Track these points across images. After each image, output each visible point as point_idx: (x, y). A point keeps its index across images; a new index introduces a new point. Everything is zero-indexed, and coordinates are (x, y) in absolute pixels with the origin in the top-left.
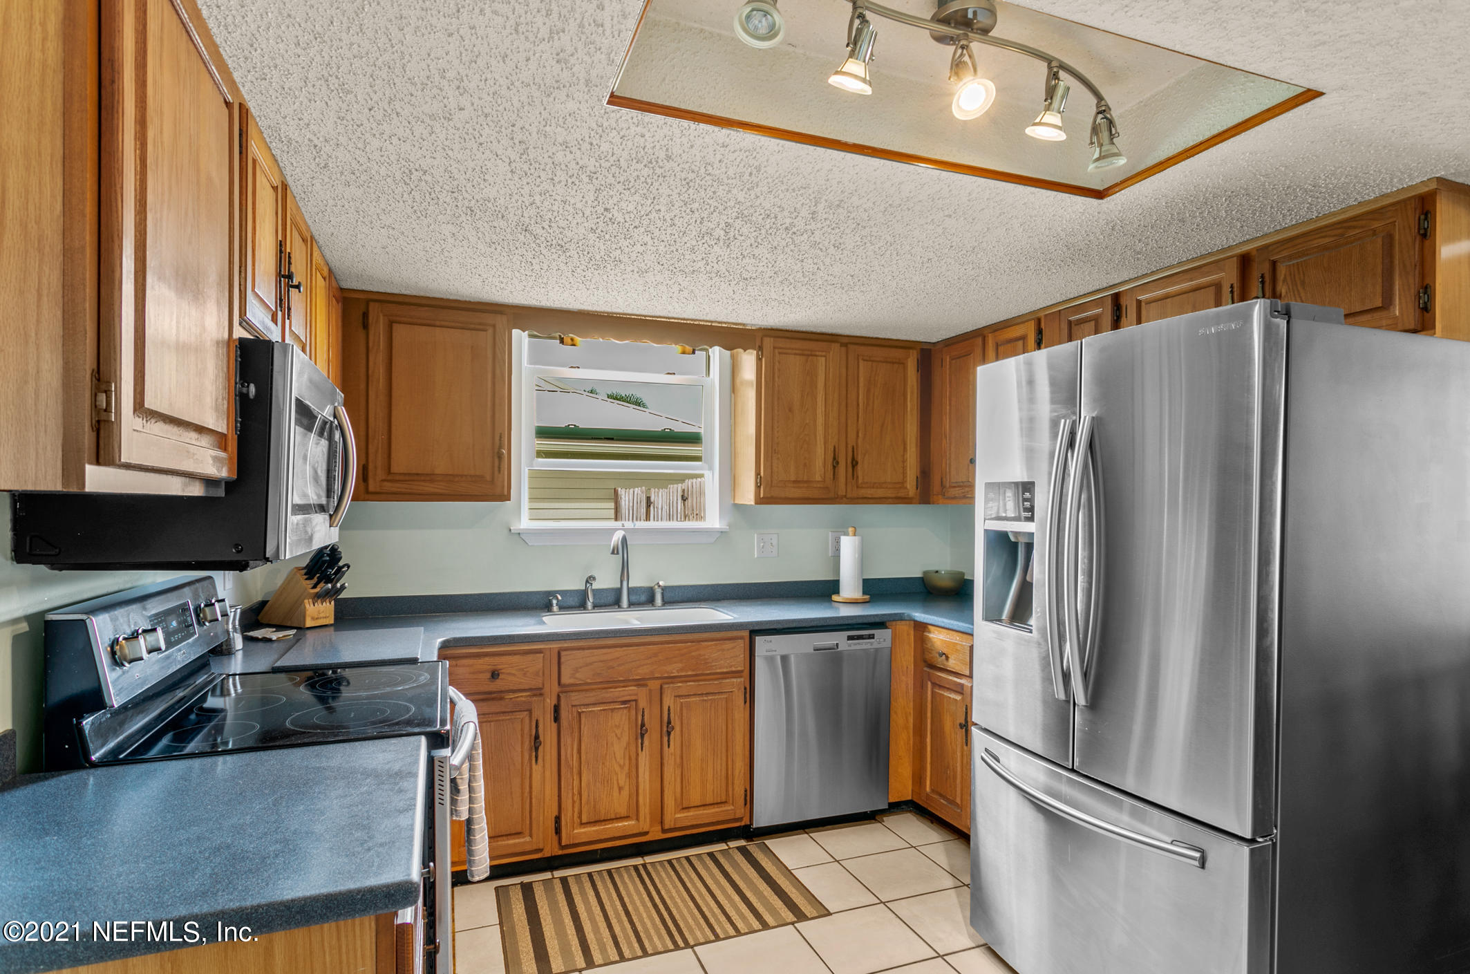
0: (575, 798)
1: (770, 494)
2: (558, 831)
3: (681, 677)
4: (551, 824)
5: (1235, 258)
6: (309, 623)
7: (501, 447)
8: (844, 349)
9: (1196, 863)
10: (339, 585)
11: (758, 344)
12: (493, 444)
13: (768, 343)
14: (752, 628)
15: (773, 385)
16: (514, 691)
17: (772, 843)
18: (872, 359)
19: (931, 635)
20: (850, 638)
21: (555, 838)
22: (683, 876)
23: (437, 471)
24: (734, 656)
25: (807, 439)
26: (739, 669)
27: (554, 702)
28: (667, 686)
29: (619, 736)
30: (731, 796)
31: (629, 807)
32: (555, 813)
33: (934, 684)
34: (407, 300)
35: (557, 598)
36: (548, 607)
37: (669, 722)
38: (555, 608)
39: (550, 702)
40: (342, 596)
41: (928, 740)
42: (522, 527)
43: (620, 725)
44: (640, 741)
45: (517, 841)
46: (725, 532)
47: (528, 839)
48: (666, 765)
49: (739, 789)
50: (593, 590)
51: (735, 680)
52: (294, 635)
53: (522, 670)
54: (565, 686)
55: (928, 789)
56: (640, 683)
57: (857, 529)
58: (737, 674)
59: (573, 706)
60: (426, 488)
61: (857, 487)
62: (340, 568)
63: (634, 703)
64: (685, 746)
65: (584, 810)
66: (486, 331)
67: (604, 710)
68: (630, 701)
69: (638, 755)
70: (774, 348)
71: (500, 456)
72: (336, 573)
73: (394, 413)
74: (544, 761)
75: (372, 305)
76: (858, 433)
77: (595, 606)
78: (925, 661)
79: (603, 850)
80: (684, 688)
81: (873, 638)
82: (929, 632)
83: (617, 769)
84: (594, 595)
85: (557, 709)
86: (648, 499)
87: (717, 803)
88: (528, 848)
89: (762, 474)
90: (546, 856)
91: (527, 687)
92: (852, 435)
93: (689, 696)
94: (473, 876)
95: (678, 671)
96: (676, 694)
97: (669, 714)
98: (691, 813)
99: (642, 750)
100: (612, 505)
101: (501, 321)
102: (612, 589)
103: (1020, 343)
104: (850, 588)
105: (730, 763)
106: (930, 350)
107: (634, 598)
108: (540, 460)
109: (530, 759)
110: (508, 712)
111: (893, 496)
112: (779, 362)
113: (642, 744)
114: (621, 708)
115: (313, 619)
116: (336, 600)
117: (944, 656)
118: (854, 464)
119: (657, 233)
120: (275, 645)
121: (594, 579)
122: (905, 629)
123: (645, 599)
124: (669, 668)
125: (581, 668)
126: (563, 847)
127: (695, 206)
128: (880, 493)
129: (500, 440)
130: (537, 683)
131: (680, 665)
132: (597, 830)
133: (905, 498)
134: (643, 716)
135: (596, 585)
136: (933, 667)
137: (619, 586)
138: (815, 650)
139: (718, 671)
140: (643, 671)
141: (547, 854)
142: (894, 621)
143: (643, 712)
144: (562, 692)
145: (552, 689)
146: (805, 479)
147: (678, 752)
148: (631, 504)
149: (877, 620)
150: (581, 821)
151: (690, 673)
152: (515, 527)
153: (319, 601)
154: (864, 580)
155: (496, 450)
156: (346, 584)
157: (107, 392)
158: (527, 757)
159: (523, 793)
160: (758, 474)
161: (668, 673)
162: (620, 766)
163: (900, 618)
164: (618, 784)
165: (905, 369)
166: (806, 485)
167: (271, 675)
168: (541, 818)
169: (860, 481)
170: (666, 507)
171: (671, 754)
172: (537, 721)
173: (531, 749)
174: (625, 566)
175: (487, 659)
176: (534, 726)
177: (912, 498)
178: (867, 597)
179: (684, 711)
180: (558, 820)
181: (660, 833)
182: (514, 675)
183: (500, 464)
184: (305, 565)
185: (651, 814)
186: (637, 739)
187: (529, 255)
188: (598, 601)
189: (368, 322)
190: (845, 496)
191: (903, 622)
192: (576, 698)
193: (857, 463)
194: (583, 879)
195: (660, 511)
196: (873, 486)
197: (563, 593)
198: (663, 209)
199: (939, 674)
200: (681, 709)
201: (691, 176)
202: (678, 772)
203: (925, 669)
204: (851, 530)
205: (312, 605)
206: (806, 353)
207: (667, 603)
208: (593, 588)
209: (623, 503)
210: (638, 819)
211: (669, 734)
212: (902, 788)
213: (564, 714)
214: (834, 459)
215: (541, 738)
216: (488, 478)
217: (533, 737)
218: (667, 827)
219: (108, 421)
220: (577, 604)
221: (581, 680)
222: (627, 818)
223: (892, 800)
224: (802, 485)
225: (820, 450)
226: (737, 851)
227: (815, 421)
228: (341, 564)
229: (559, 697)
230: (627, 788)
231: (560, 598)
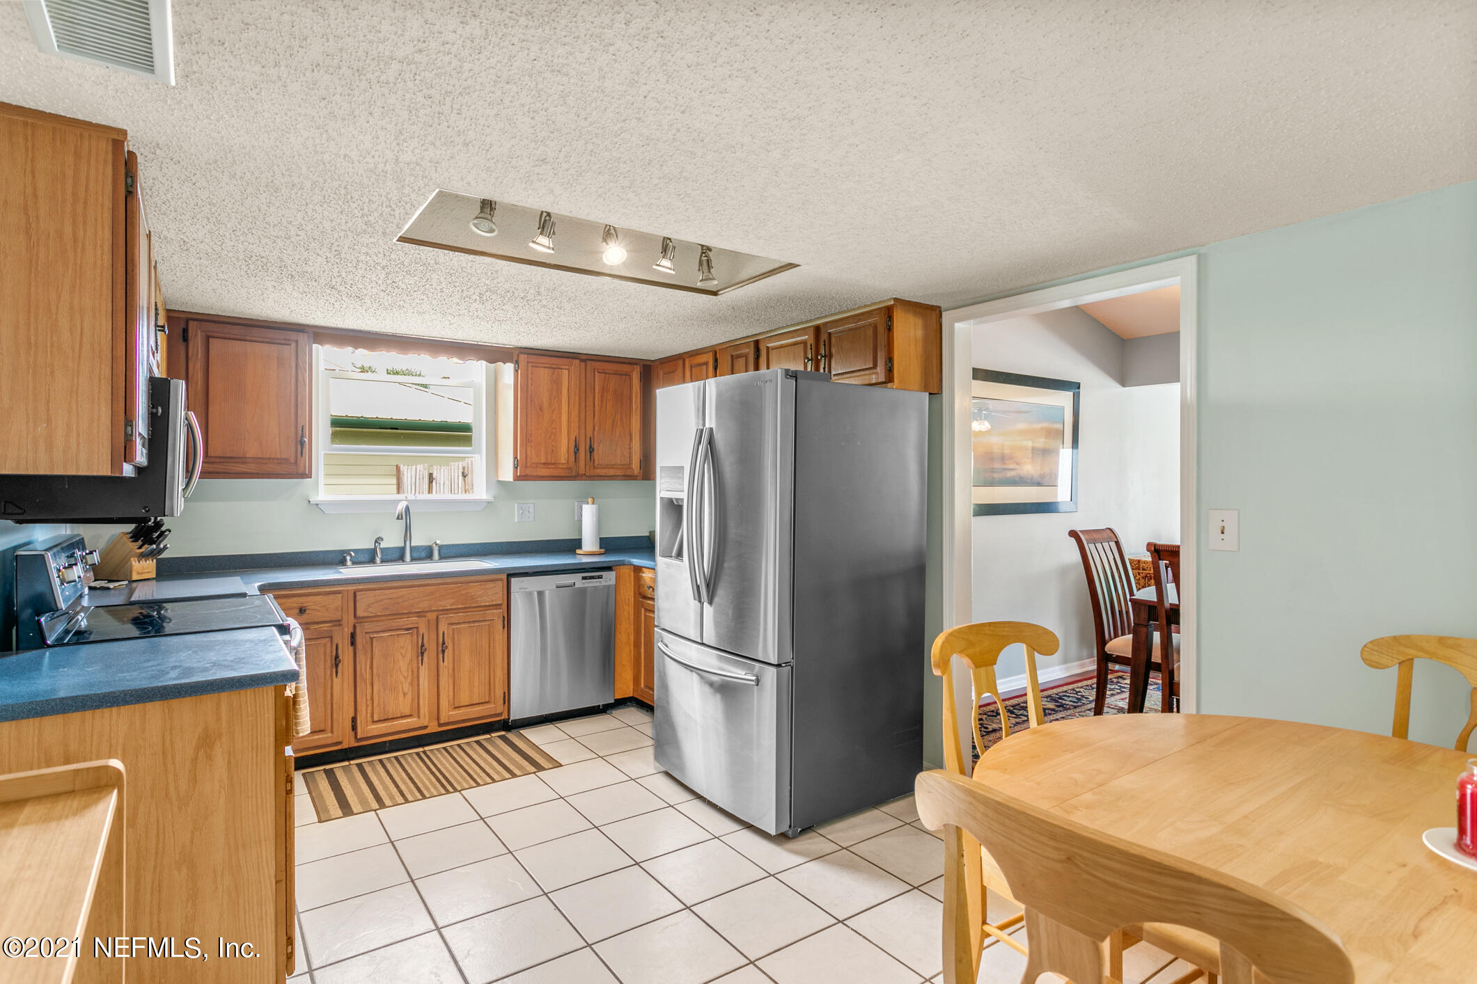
0: (368, 703)
1: (525, 473)
2: (354, 728)
3: (451, 609)
4: (348, 724)
5: (812, 328)
6: (135, 577)
7: (302, 436)
8: (583, 364)
9: (754, 683)
10: (162, 546)
11: (515, 359)
12: (296, 433)
13: (523, 358)
14: (508, 572)
15: (527, 390)
16: (318, 623)
17: (526, 732)
18: (606, 371)
19: (644, 575)
20: (584, 578)
21: (352, 734)
22: (455, 755)
23: (249, 455)
24: (495, 593)
25: (554, 431)
26: (499, 602)
27: (351, 630)
28: (442, 616)
29: (404, 654)
30: (492, 696)
31: (412, 707)
32: (352, 715)
33: (646, 610)
34: (221, 320)
35: (351, 555)
36: (343, 562)
37: (444, 643)
38: (349, 563)
39: (347, 631)
40: (164, 555)
41: (642, 650)
42: (319, 499)
43: (404, 647)
44: (420, 658)
45: (321, 736)
46: (491, 503)
47: (330, 735)
48: (441, 675)
49: (499, 693)
50: (381, 549)
51: (496, 611)
52: (126, 585)
53: (324, 606)
54: (360, 618)
55: (642, 686)
56: (420, 614)
57: (595, 500)
58: (498, 606)
59: (366, 633)
60: (238, 469)
61: (594, 468)
62: (162, 533)
63: (416, 630)
64: (456, 661)
65: (375, 711)
66: (289, 345)
67: (391, 635)
68: (411, 628)
69: (418, 668)
70: (528, 362)
71: (302, 443)
72: (159, 537)
73: (211, 409)
74: (342, 675)
75: (191, 324)
76: (594, 427)
77: (382, 561)
78: (640, 594)
79: (391, 742)
80: (455, 617)
81: (602, 578)
82: (643, 573)
83: (402, 679)
84: (382, 553)
85: (353, 636)
86: (431, 475)
87: (482, 703)
88: (329, 742)
89: (519, 458)
90: (344, 747)
91: (328, 619)
92: (590, 428)
93: (459, 623)
94: (298, 733)
95: (450, 605)
96: (449, 622)
97: (443, 637)
98: (462, 711)
99: (422, 664)
100: (394, 481)
101: (303, 338)
102: (398, 548)
103: (705, 367)
104: (589, 543)
105: (492, 673)
106: (650, 366)
107: (415, 555)
108: (334, 445)
109: (332, 674)
110: (313, 639)
111: (622, 474)
112: (532, 374)
113: (422, 660)
114: (404, 634)
115: (138, 573)
116: (157, 560)
117: (651, 589)
118: (592, 450)
119: (430, 295)
120: (112, 592)
121: (382, 539)
122: (627, 572)
123: (426, 554)
124: (444, 603)
125: (373, 604)
126: (358, 740)
127: (457, 284)
128: (612, 472)
129: (302, 431)
130: (337, 616)
131: (452, 601)
132: (386, 726)
133: (631, 476)
134: (423, 639)
135: (383, 545)
136: (645, 597)
137: (403, 545)
138: (557, 587)
139: (483, 604)
140: (423, 605)
141: (345, 746)
142: (618, 565)
143: (423, 636)
144: (357, 623)
145: (349, 620)
146: (553, 461)
147: (451, 666)
148: (413, 480)
149: (605, 565)
150: (373, 719)
151: (460, 606)
152: (313, 499)
153: (143, 559)
154: (600, 538)
155: (299, 439)
156: (168, 545)
157: (131, 426)
158: (329, 672)
159: (325, 700)
160: (515, 458)
161: (442, 606)
162: (405, 677)
163: (622, 564)
164: (403, 691)
165: (631, 379)
166: (553, 466)
167: (128, 606)
168: (341, 718)
169: (596, 463)
170: (447, 483)
171: (446, 666)
172: (337, 645)
173: (332, 666)
174: (408, 529)
175: (295, 599)
176: (335, 648)
177: (636, 476)
178: (603, 550)
179: (456, 634)
180: (354, 720)
181: (437, 728)
182: (318, 610)
183: (302, 450)
184: (130, 531)
185: (429, 712)
186: (418, 657)
187: (333, 301)
188: (385, 557)
189: (187, 336)
190: (585, 474)
191: (625, 567)
192: (368, 627)
193: (593, 450)
194: (376, 764)
195: (442, 487)
196: (606, 467)
197: (354, 551)
198: (434, 284)
199: (649, 602)
200: (453, 634)
201: (452, 271)
202: (451, 681)
203: (641, 599)
204: (590, 500)
205: (137, 563)
206: (554, 366)
207: (442, 557)
208: (382, 546)
209: (405, 479)
210: (419, 717)
211: (443, 652)
212: (625, 687)
213: (359, 640)
214: (576, 446)
215: (341, 658)
216: (292, 460)
217: (334, 658)
218: (442, 722)
219: (132, 440)
220: (368, 560)
221: (373, 613)
222: (410, 716)
223: (618, 697)
224: (550, 466)
225: (564, 441)
226: (499, 739)
227: (560, 417)
228: (163, 529)
229: (355, 627)
230: (410, 693)
231: (353, 554)
